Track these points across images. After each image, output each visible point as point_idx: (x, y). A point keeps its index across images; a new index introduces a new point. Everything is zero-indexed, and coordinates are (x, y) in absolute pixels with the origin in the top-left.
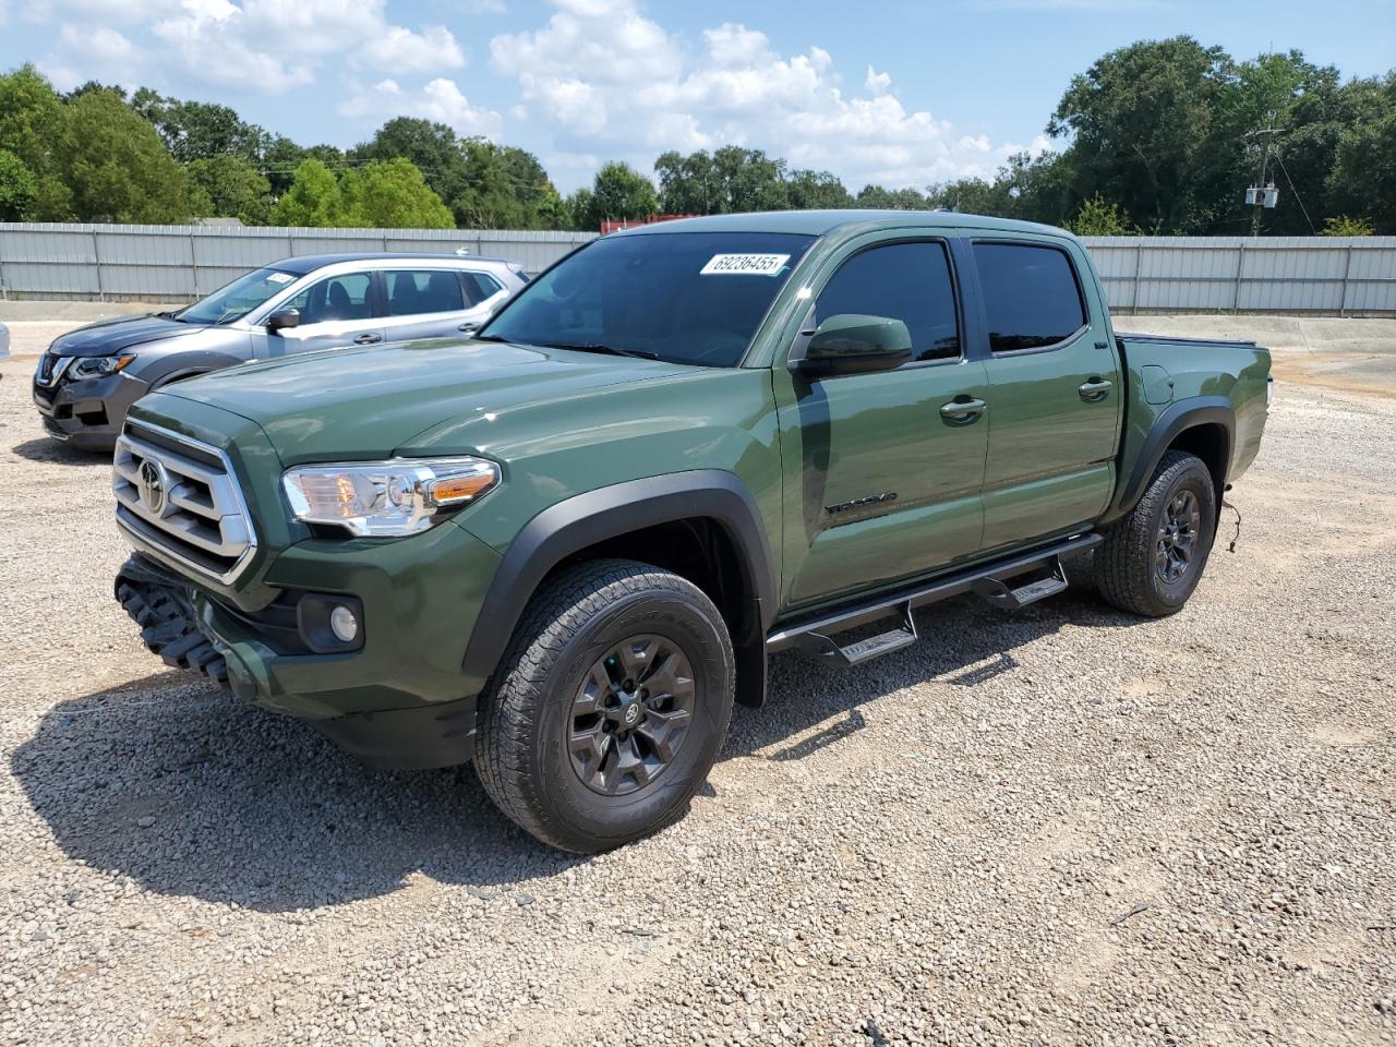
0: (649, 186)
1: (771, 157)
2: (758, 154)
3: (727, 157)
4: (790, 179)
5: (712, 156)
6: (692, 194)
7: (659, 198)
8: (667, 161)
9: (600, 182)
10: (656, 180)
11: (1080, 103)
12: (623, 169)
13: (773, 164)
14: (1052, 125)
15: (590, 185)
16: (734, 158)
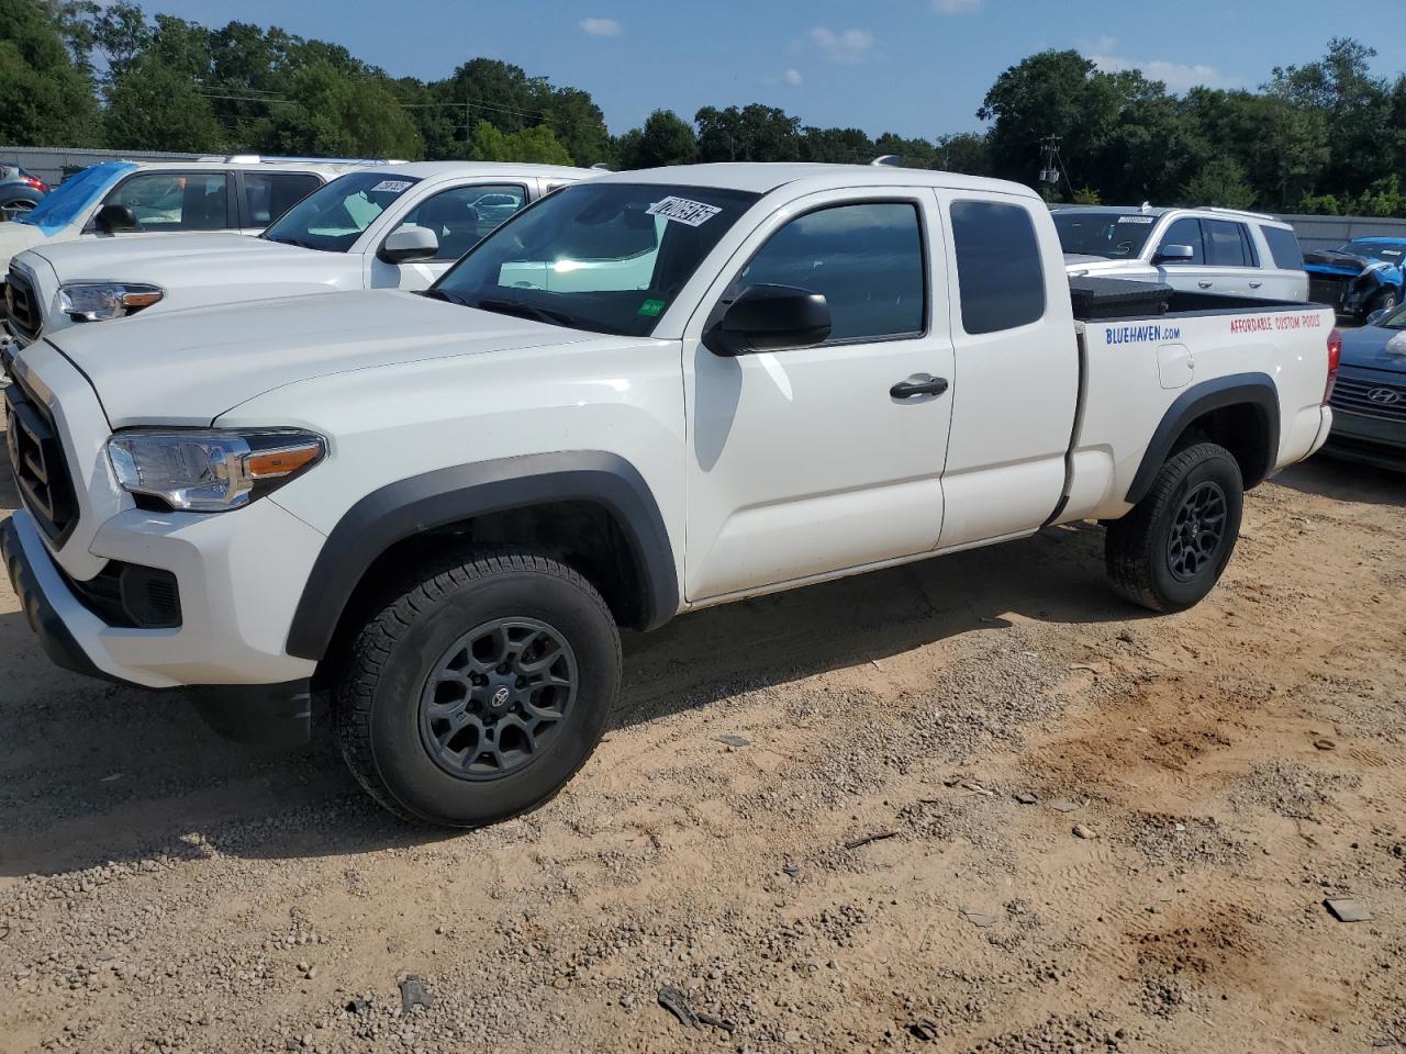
0: (690, 130)
1: (788, 115)
2: (778, 111)
3: (753, 114)
4: (803, 133)
5: (740, 111)
6: (724, 143)
7: (698, 143)
8: (705, 114)
9: (649, 126)
10: (696, 128)
11: (1002, 94)
12: (669, 116)
13: (789, 121)
14: (981, 110)
15: (641, 126)
16: (758, 115)
